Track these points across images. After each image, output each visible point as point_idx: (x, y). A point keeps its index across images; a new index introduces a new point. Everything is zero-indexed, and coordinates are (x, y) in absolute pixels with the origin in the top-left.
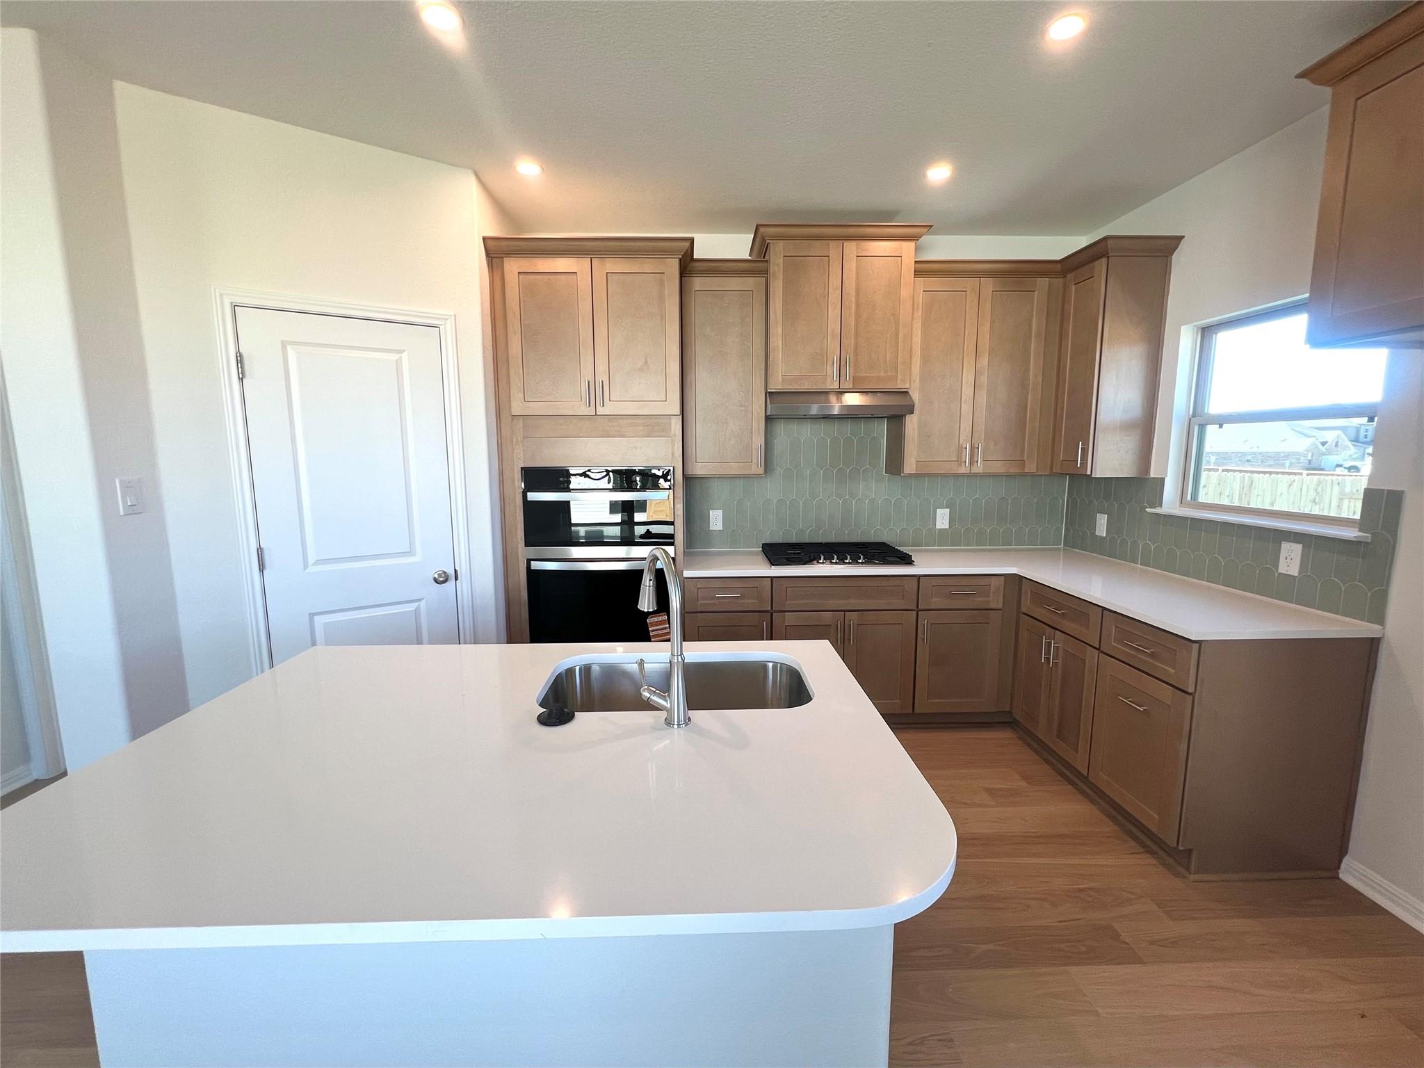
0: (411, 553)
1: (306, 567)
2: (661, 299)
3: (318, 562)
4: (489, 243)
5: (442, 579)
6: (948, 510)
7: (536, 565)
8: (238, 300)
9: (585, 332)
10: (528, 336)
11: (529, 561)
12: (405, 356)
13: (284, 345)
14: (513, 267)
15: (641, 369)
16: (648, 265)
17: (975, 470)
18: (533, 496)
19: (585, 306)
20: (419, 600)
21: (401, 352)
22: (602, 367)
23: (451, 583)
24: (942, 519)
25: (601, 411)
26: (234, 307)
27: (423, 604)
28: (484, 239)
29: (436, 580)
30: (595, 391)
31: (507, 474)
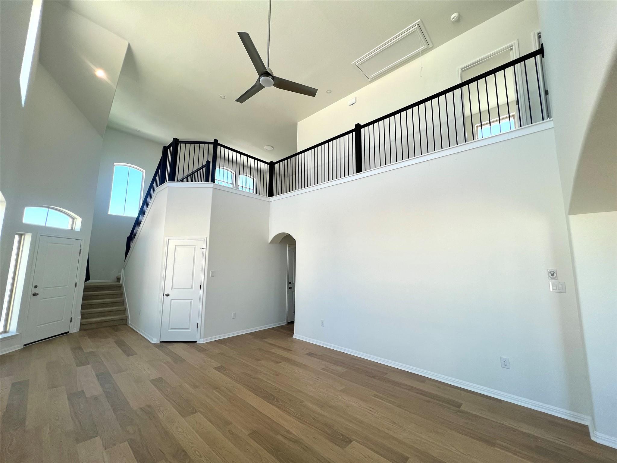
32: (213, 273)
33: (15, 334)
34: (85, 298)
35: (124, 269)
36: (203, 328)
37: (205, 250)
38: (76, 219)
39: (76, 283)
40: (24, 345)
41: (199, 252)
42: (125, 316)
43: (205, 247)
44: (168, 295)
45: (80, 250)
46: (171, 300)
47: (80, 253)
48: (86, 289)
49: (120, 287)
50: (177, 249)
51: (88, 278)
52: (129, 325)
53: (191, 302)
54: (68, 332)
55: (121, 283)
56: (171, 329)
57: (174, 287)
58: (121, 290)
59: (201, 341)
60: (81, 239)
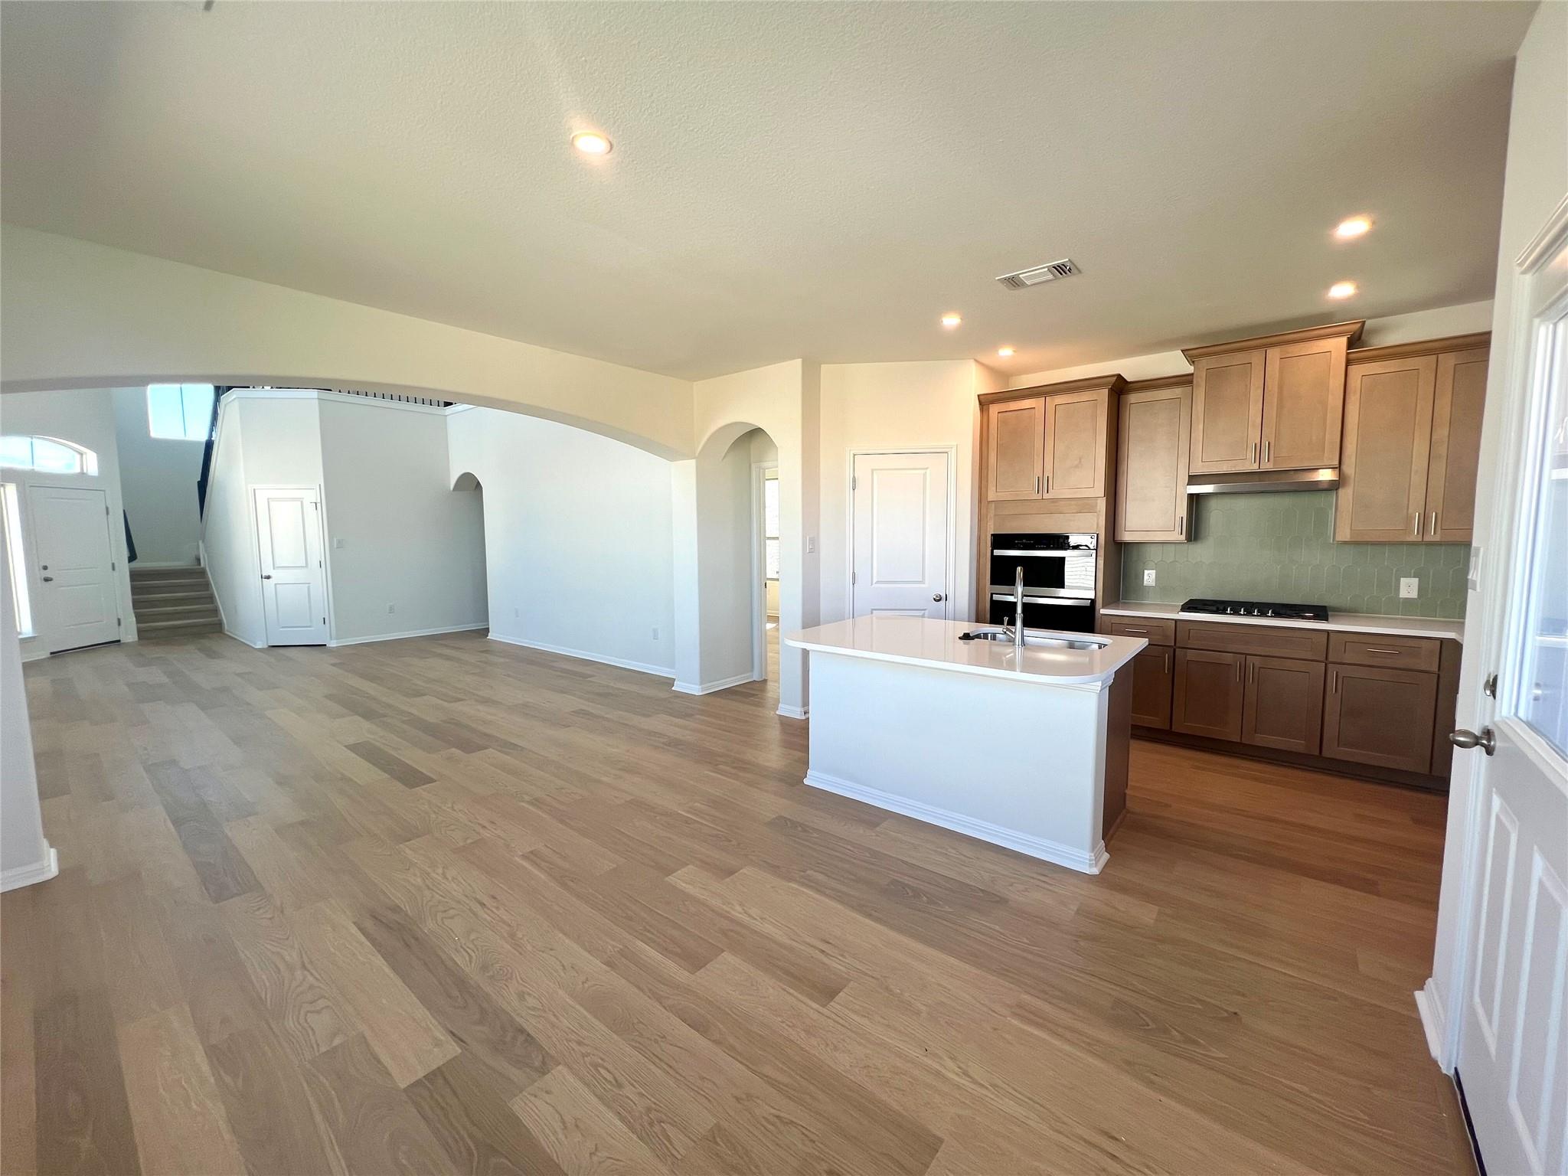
0: (922, 582)
1: (872, 584)
2: (1094, 417)
3: (877, 582)
4: (981, 397)
5: (938, 599)
6: (1417, 579)
7: (996, 597)
8: (856, 452)
9: (1038, 444)
10: (1001, 450)
11: (992, 594)
12: (928, 471)
13: (873, 470)
14: (994, 409)
15: (1077, 466)
16: (1086, 396)
17: (1427, 539)
18: (997, 552)
19: (1040, 428)
20: (925, 610)
21: (927, 468)
22: (1048, 466)
23: (943, 602)
24: (1409, 588)
25: (1046, 496)
26: (854, 455)
27: (927, 611)
28: (978, 396)
29: (934, 599)
30: (1044, 484)
31: (983, 537)
32: (339, 542)
33: (30, 636)
34: (135, 590)
35: (203, 542)
36: (333, 624)
37: (319, 505)
38: (86, 453)
39: (113, 565)
40: (51, 653)
41: (310, 509)
42: (216, 619)
43: (319, 501)
44: (268, 577)
45: (107, 509)
46: (276, 584)
47: (108, 513)
48: (135, 576)
49: (202, 573)
50: (272, 503)
51: (132, 557)
52: (226, 632)
53: (309, 587)
54: (119, 641)
55: (202, 565)
56: (283, 627)
57: (276, 566)
58: (208, 590)
59: (332, 644)
60: (103, 489)
